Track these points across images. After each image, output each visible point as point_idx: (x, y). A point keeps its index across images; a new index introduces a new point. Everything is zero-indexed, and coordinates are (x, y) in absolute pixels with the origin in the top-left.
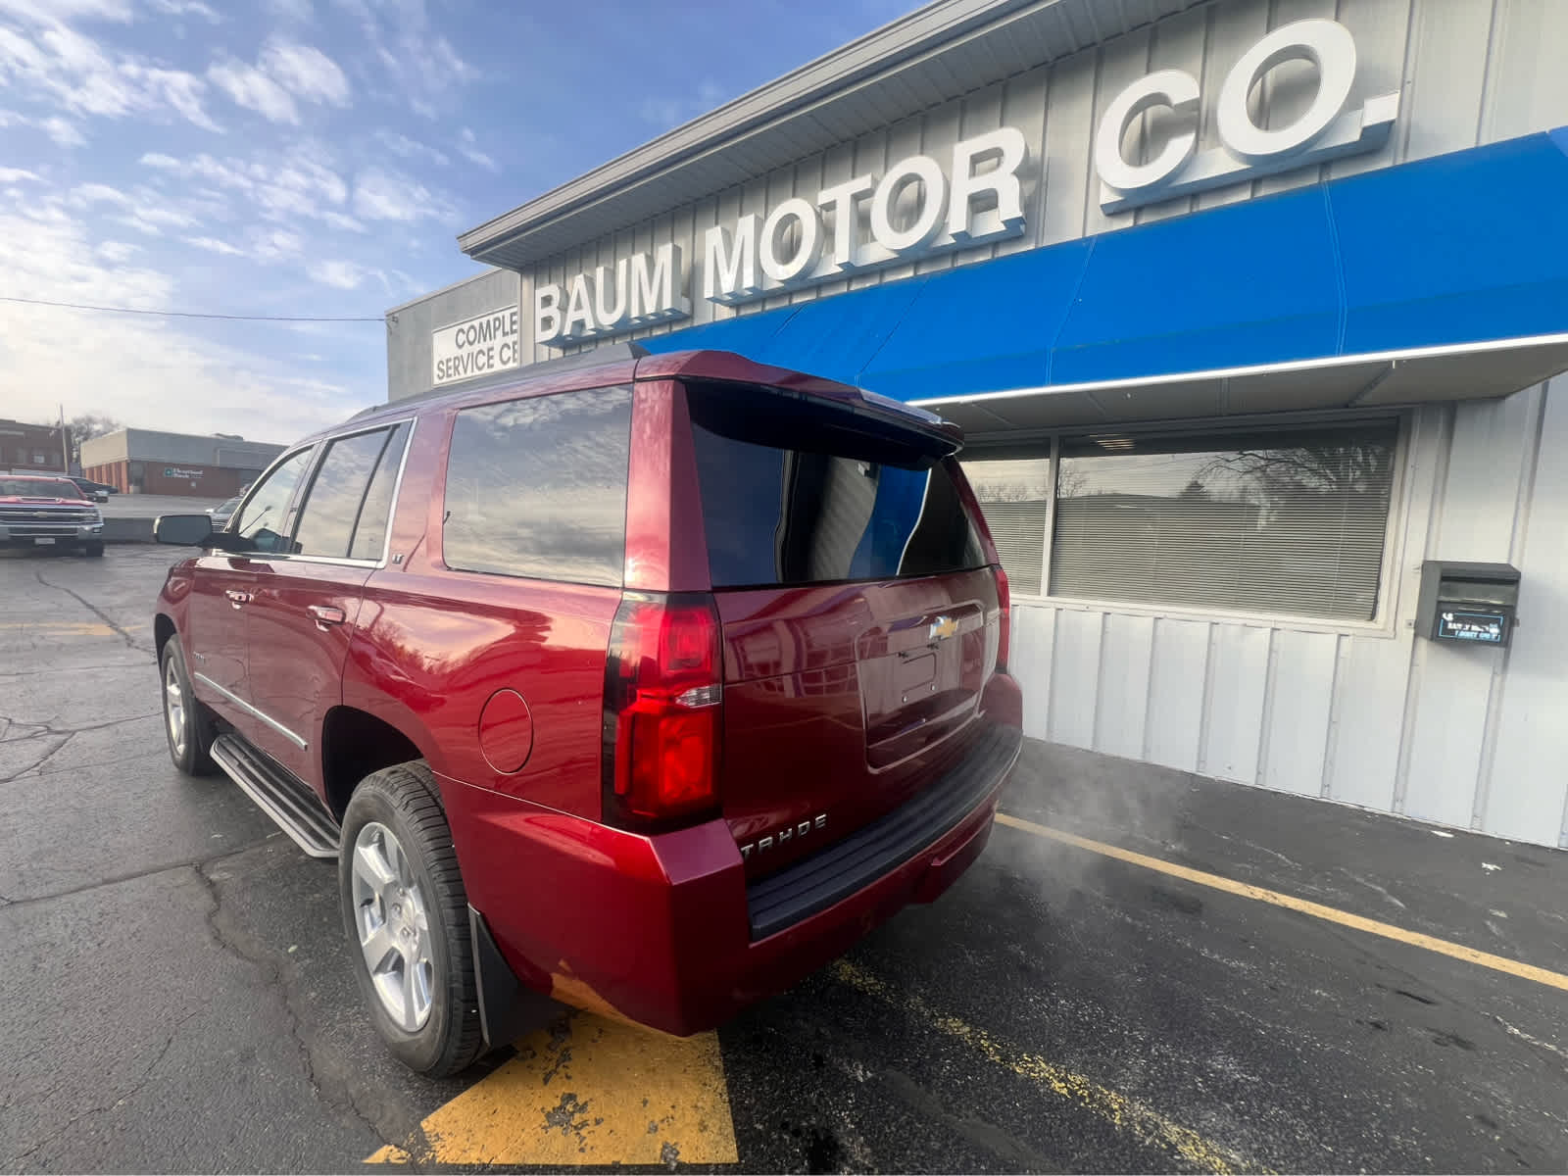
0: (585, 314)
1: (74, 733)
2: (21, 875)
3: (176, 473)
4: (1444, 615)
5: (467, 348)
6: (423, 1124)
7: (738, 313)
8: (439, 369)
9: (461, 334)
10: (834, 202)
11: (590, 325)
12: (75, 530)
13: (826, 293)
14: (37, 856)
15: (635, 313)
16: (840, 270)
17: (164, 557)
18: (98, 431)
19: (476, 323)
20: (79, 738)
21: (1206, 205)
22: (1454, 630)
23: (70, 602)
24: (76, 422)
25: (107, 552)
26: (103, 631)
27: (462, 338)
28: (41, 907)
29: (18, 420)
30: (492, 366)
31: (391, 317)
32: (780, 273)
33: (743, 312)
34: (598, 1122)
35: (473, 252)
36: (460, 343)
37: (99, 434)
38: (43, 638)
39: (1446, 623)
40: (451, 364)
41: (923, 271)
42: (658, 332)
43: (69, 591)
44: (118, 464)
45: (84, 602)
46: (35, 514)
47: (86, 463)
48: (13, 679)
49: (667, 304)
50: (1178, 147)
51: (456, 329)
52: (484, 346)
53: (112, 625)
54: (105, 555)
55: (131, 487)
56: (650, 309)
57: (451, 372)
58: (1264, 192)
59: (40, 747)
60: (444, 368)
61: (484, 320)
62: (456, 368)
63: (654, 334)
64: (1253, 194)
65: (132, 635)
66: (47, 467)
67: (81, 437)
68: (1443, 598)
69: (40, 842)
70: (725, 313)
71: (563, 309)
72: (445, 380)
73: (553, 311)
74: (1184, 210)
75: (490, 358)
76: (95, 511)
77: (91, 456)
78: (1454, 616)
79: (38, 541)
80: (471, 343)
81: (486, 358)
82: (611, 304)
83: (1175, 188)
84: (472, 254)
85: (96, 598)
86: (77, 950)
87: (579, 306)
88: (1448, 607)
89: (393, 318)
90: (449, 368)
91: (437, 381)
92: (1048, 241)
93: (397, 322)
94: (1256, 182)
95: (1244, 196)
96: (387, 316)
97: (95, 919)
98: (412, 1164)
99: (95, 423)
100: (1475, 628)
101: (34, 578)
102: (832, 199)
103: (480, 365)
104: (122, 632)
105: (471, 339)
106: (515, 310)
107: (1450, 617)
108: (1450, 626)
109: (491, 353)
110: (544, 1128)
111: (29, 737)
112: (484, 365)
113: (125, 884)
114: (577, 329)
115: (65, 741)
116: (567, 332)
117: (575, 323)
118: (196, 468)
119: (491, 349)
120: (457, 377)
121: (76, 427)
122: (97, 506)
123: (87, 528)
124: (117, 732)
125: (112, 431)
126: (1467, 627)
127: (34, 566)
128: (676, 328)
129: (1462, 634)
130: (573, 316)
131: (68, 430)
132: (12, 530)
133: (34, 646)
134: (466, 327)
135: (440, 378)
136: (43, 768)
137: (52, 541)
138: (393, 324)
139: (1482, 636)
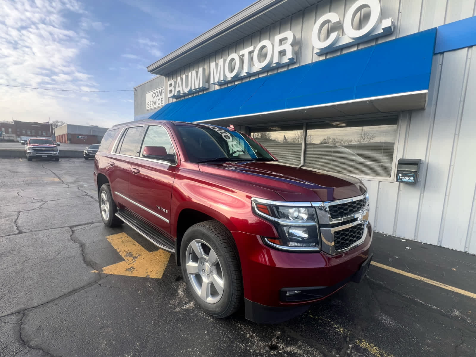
0: (180, 89)
1: (47, 201)
2: (34, 227)
3: (80, 137)
4: (399, 174)
5: (156, 98)
6: (103, 268)
7: (221, 87)
8: (148, 105)
9: (154, 94)
10: (244, 54)
11: (182, 92)
12: (52, 153)
13: (244, 81)
14: (38, 224)
15: (193, 88)
16: (246, 74)
17: (74, 161)
18: (59, 125)
19: (158, 90)
20: (48, 202)
21: (345, 52)
22: (402, 179)
23: (49, 172)
24: (54, 122)
25: (60, 160)
26: (57, 180)
27: (154, 95)
28: (38, 232)
29: (39, 122)
30: (162, 103)
31: (135, 89)
32: (230, 76)
33: (223, 87)
34: (136, 271)
35: (151, 71)
36: (154, 97)
37: (60, 126)
38: (42, 181)
39: (400, 177)
40: (151, 103)
41: (269, 74)
42: (200, 93)
43: (50, 170)
44: (65, 135)
45: (53, 173)
46: (42, 149)
47: (56, 135)
48: (34, 190)
49: (201, 86)
50: (333, 36)
51: (152, 92)
52: (160, 97)
53: (59, 178)
54: (60, 161)
55: (68, 141)
56: (197, 87)
57: (151, 105)
58: (360, 47)
59: (40, 204)
60: (149, 104)
61: (160, 90)
62: (153, 104)
63: (199, 94)
64: (357, 48)
65: (64, 181)
66: (46, 136)
67: (55, 127)
68: (399, 169)
69: (38, 221)
70: (217, 87)
71: (175, 87)
72: (150, 108)
73: (172, 88)
74: (339, 54)
75: (162, 101)
76: (57, 148)
77: (58, 132)
78: (402, 175)
79: (43, 156)
80: (157, 97)
81: (160, 101)
82: (187, 86)
83: (334, 48)
84: (151, 72)
85: (56, 172)
86: (44, 239)
87: (179, 86)
88: (401, 172)
89: (135, 90)
90: (151, 104)
91: (147, 108)
92: (303, 64)
93: (137, 91)
94: (358, 45)
95: (355, 49)
96: (134, 89)
97: (48, 234)
98: (99, 273)
99: (59, 123)
100: (407, 178)
101: (41, 166)
102: (243, 53)
103: (159, 103)
104: (61, 180)
105: (157, 95)
106: (163, 88)
107: (401, 175)
108: (401, 178)
109: (162, 100)
110: (125, 271)
111: (37, 202)
112: (160, 103)
113: (54, 229)
114: (178, 93)
115: (45, 203)
116: (176, 94)
117: (178, 91)
118: (85, 135)
119: (162, 98)
120: (153, 107)
121: (54, 124)
122: (58, 147)
123: (55, 153)
124: (57, 202)
125: (63, 125)
126: (405, 178)
127: (42, 163)
128: (205, 92)
129: (404, 180)
130: (177, 89)
131: (52, 125)
132: (36, 153)
133: (41, 183)
134: (155, 92)
135: (148, 107)
136: (40, 208)
137: (46, 156)
138: (135, 91)
139: (409, 180)
